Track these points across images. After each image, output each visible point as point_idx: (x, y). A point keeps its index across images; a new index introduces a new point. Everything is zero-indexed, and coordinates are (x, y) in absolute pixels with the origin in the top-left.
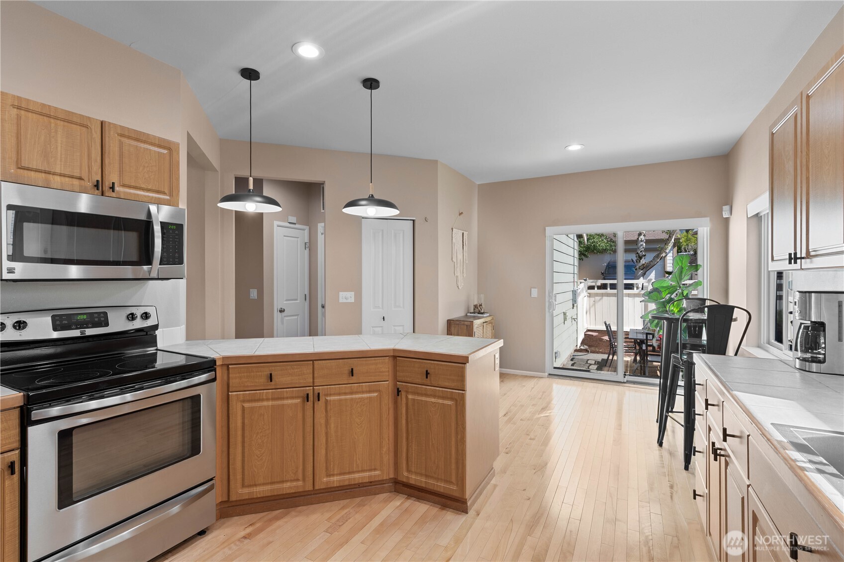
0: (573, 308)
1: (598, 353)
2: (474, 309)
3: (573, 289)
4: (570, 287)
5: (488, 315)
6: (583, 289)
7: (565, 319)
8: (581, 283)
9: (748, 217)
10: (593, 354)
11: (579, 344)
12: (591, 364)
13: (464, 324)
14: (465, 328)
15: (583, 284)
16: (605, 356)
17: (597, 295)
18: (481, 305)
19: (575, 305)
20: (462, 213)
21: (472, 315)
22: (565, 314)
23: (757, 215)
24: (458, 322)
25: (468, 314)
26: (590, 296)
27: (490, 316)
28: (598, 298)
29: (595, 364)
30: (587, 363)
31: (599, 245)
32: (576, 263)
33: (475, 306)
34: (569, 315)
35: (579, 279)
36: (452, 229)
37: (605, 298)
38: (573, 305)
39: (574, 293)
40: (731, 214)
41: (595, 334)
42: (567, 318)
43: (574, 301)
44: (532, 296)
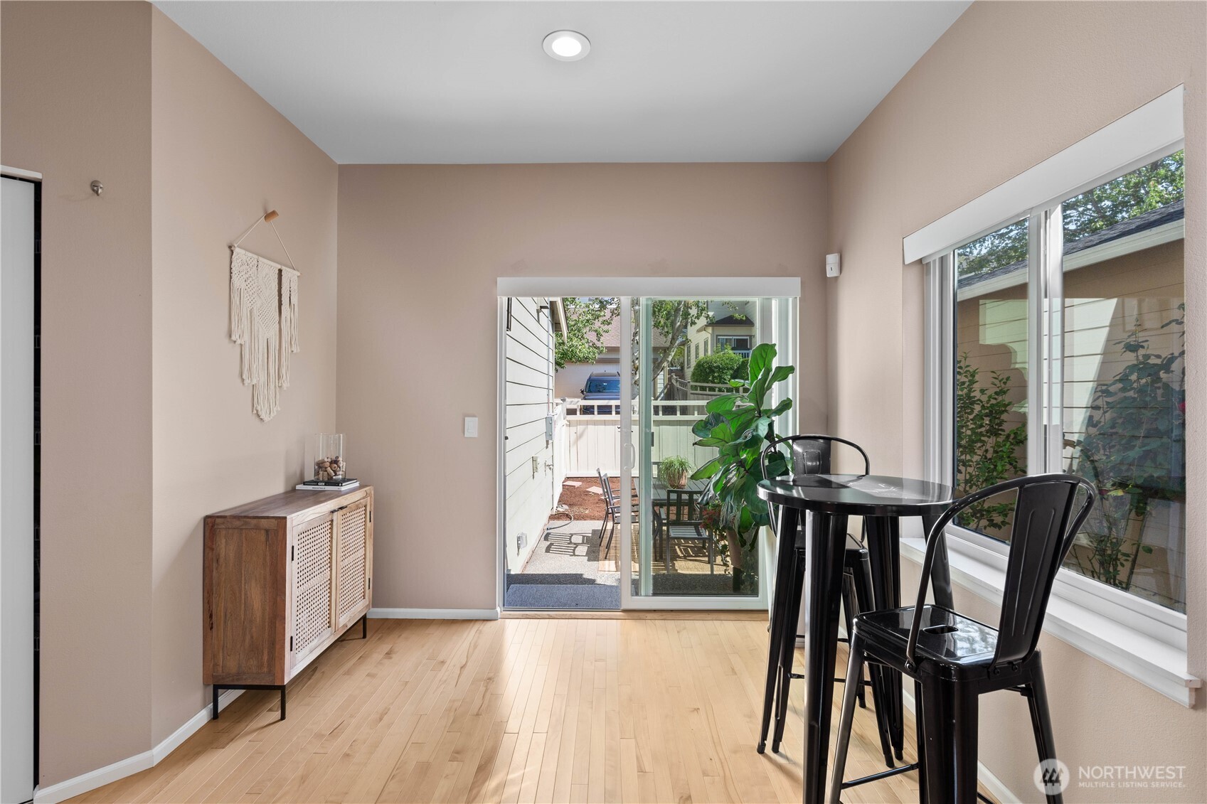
0: (547, 447)
1: (583, 518)
2: (317, 473)
3: (546, 416)
4: (542, 412)
5: (357, 484)
6: (560, 414)
7: (535, 469)
8: (557, 404)
9: (907, 263)
10: (578, 521)
11: (556, 505)
12: (577, 545)
13: (257, 528)
14: (263, 538)
15: (560, 407)
16: (598, 525)
17: (579, 423)
18: (335, 461)
19: (550, 442)
20: (273, 213)
21: (310, 488)
22: (534, 460)
23: (920, 261)
24: (237, 523)
25: (299, 487)
26: (570, 424)
27: (361, 487)
28: (580, 428)
29: (583, 543)
30: (571, 543)
31: (580, 350)
32: (552, 372)
33: (320, 466)
34: (540, 461)
35: (556, 397)
36: (230, 247)
37: (590, 427)
38: (547, 442)
39: (549, 422)
40: (841, 271)
41: (577, 484)
42: (538, 466)
43: (549, 435)
44: (466, 436)
